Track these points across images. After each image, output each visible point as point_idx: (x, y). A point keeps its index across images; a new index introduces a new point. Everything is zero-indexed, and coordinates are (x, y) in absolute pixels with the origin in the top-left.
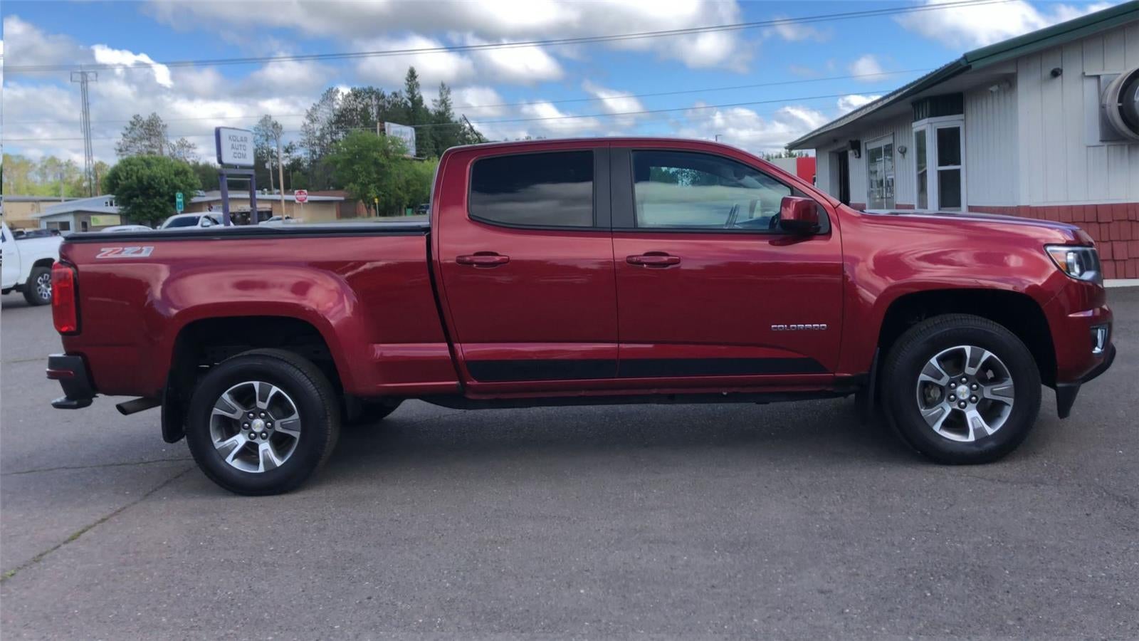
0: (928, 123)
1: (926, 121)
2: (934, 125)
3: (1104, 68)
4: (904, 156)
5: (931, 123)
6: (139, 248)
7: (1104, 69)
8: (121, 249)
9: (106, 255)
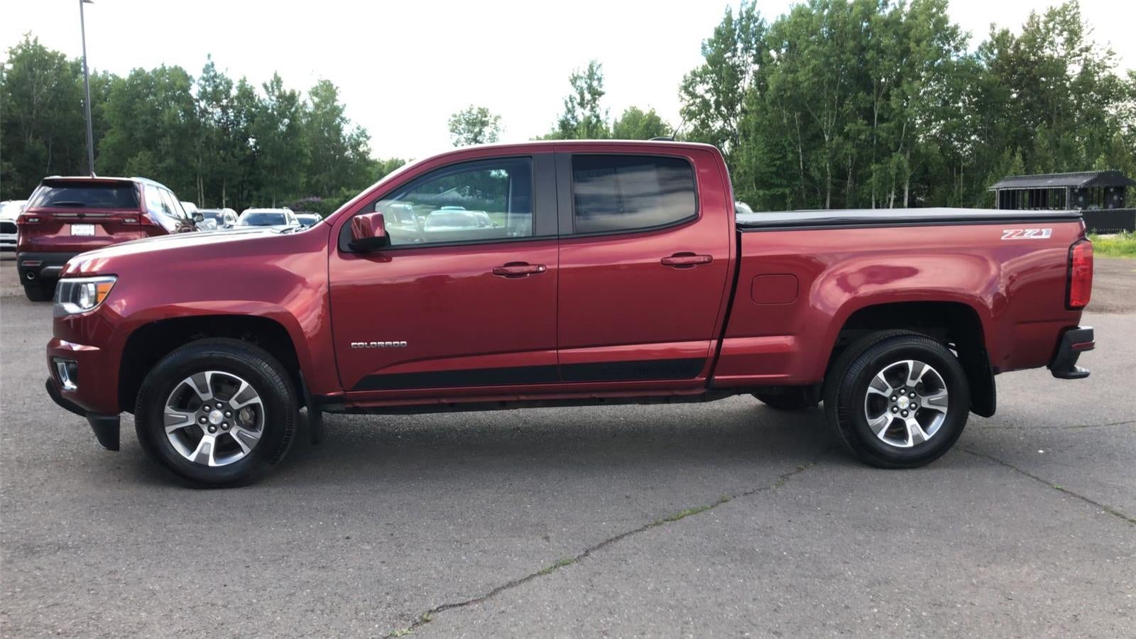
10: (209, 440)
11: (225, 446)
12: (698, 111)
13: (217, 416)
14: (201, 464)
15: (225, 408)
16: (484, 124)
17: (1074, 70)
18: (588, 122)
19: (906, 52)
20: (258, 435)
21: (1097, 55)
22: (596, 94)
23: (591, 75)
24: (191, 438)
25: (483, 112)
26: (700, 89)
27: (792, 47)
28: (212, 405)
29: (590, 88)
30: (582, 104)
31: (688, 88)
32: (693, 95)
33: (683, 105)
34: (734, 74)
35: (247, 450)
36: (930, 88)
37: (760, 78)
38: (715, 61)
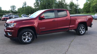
10: (26, 39)
11: (28, 40)
12: (35, 6)
13: (27, 37)
14: (26, 42)
15: (28, 36)
16: (14, 7)
17: (65, 4)
18: (25, 7)
19: (52, 2)
20: (32, 38)
21: (66, 3)
22: (26, 4)
23: (25, 3)
24: (25, 39)
25: (14, 6)
26: (35, 4)
27: (43, 1)
28: (27, 36)
29: (25, 4)
30: (24, 5)
31: (34, 4)
32: (35, 5)
33: (34, 6)
34: (38, 3)
35: (30, 40)
36: (54, 5)
37: (41, 4)
38: (37, 2)
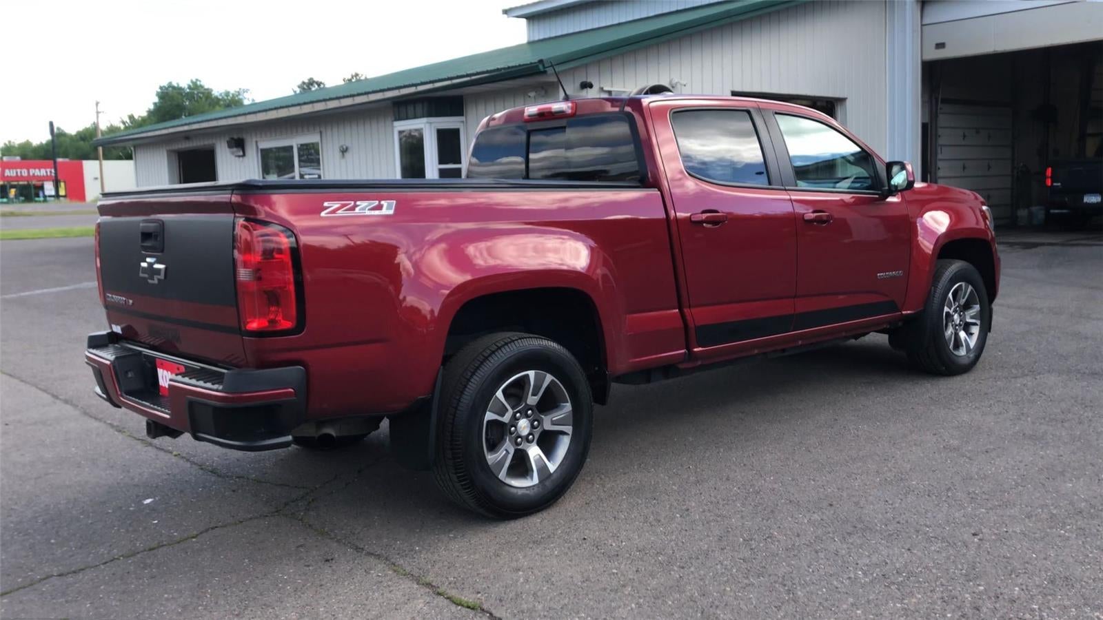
0: (428, 123)
1: (424, 120)
2: (433, 125)
3: (612, 84)
4: (343, 155)
5: (431, 123)
6: (376, 203)
7: (612, 87)
8: (352, 203)
9: (334, 212)
